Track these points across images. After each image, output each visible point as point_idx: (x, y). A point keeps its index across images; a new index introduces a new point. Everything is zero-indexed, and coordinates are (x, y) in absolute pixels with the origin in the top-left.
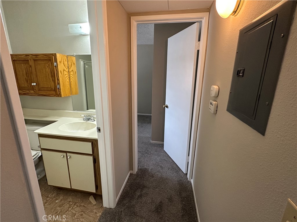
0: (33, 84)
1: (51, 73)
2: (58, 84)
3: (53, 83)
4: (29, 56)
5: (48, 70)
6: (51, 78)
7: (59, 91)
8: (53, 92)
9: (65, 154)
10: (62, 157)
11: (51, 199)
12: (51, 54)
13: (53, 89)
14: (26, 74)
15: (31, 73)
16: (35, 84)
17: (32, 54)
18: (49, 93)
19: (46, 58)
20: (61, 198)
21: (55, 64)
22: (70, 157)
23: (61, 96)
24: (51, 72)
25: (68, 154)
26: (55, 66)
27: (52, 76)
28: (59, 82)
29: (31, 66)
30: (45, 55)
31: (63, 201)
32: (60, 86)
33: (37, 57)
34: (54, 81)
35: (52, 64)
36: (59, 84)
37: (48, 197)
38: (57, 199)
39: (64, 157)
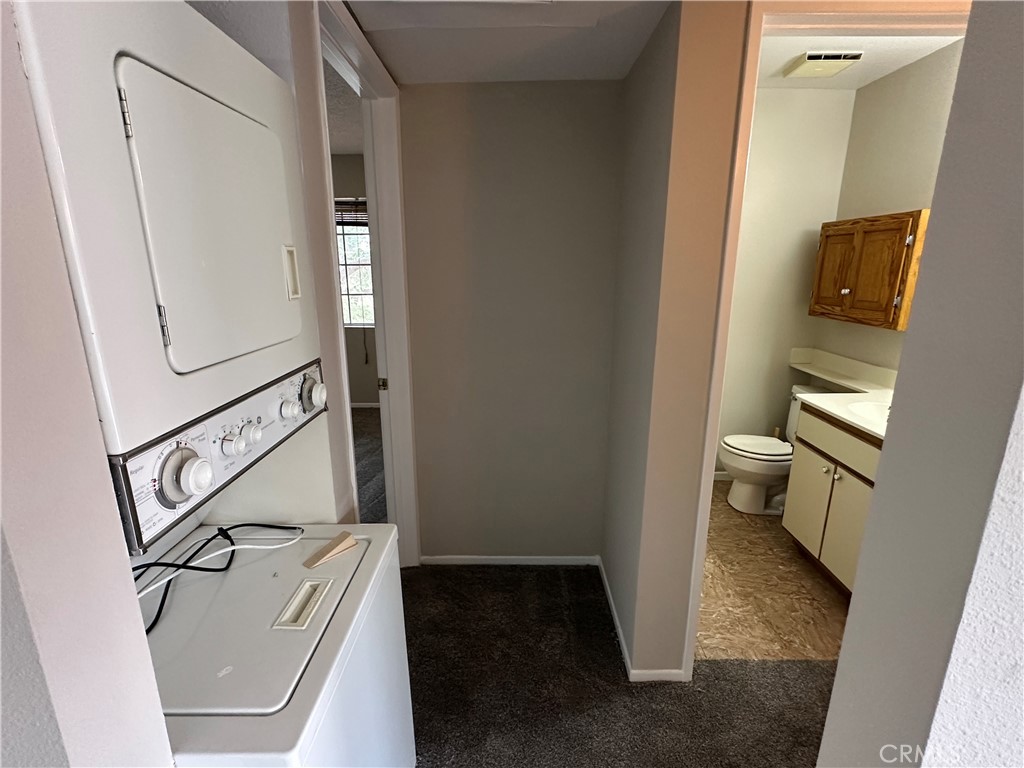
0: (843, 291)
1: (892, 265)
2: (899, 292)
3: (887, 290)
4: (858, 222)
5: (887, 256)
6: (887, 278)
7: (895, 313)
8: (880, 315)
9: (832, 466)
10: (825, 470)
11: (773, 557)
12: (907, 214)
13: (884, 306)
14: (840, 266)
15: (850, 264)
16: (847, 291)
17: (866, 220)
18: (869, 315)
19: (893, 226)
20: (793, 569)
21: (909, 239)
22: (840, 478)
23: (895, 329)
24: (893, 262)
25: (838, 468)
26: (908, 245)
27: (891, 273)
28: (905, 287)
29: (854, 248)
30: (892, 217)
31: (791, 575)
32: (902, 300)
33: (872, 225)
34: (892, 286)
35: (902, 239)
36: (901, 293)
37: (770, 549)
38: (782, 564)
39: (828, 472)
